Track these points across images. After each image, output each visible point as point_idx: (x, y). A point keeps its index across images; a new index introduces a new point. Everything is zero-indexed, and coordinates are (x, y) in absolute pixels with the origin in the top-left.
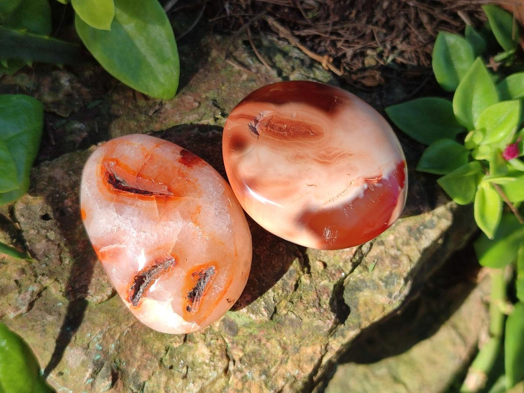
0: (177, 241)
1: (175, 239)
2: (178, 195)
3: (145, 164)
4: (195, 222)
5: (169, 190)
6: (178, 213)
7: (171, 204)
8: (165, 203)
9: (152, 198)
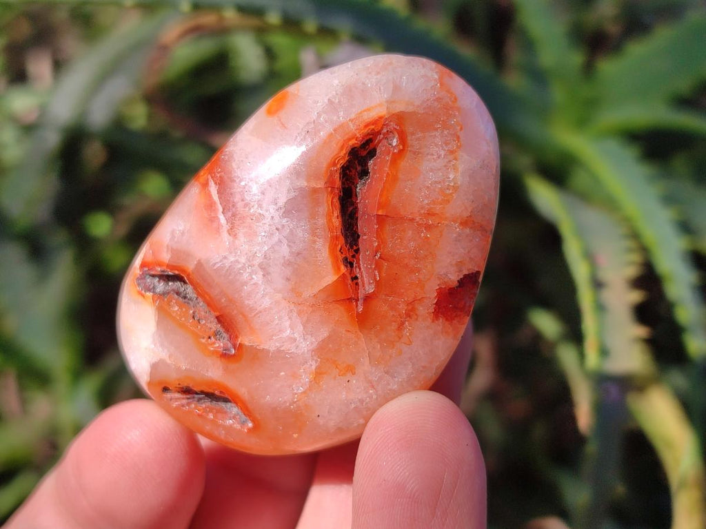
0: (268, 351)
1: (271, 346)
2: (362, 321)
3: (412, 220)
4: (319, 374)
5: (368, 298)
6: (324, 333)
7: (339, 312)
8: (337, 301)
9: (339, 269)
